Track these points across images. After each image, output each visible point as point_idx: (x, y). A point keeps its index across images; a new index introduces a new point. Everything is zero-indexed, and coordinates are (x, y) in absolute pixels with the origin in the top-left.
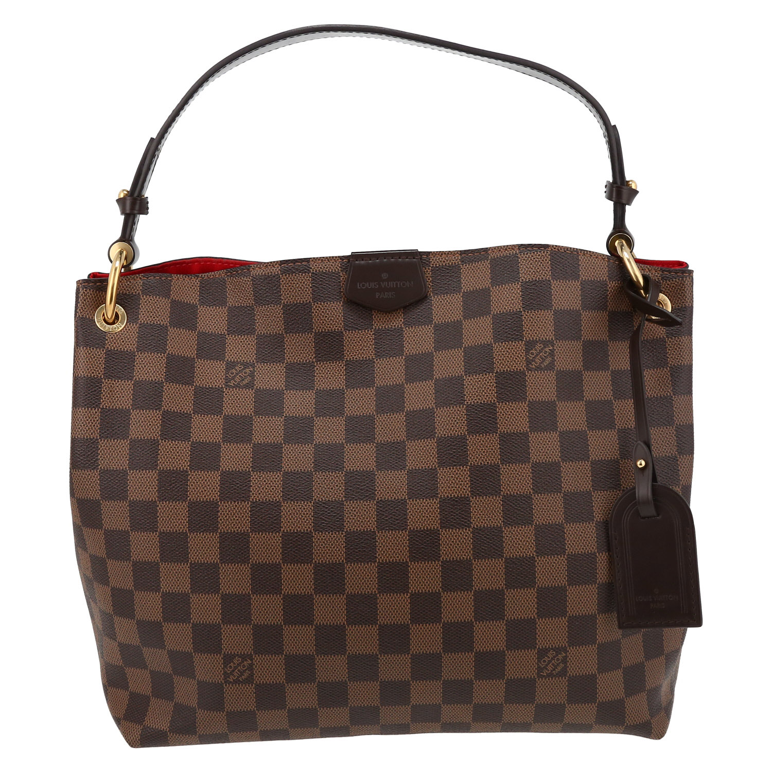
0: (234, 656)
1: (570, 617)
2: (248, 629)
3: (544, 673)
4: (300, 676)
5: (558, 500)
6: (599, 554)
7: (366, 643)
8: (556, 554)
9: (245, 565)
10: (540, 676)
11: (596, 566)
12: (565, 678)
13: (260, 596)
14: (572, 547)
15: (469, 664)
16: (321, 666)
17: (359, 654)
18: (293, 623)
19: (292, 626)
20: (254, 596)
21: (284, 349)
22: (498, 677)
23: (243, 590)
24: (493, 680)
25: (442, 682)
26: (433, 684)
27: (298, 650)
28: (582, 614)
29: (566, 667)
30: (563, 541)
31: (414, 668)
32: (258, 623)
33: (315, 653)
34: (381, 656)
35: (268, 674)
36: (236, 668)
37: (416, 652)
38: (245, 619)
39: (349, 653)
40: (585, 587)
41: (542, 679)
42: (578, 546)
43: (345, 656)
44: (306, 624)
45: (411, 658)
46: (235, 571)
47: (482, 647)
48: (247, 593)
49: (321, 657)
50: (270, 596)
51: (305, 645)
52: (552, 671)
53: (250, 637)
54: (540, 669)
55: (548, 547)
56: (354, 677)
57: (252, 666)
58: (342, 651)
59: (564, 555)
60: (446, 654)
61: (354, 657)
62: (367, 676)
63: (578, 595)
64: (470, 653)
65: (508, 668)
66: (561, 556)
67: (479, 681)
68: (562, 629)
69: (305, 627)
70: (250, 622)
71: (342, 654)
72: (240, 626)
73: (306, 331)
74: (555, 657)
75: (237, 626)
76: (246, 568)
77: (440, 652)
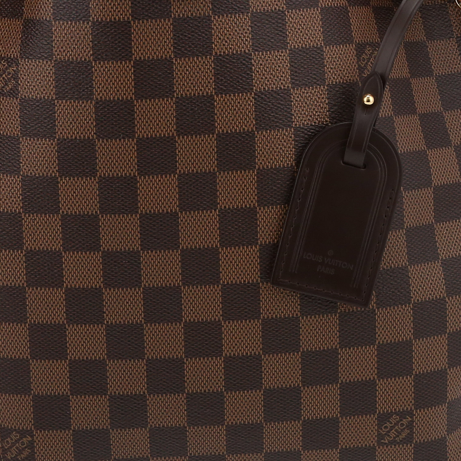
0: (11, 431)
1: (416, 375)
2: (27, 400)
3: (385, 440)
4: (92, 453)
5: (400, 238)
6: (449, 299)
7: (171, 414)
8: (400, 303)
9: (21, 325)
10: (380, 444)
11: (446, 313)
12: (411, 446)
13: (41, 362)
14: (417, 293)
15: (295, 434)
16: (118, 441)
17: (163, 426)
18: (81, 392)
19: (81, 397)
20: (33, 361)
21: (52, 41)
22: (330, 446)
23: (21, 353)
24: (324, 449)
25: (263, 455)
26: (253, 458)
27: (88, 424)
28: (431, 370)
29: (412, 432)
30: (408, 288)
31: (229, 441)
32: (39, 393)
33: (109, 427)
34: (190, 428)
35: (52, 453)
36: (13, 444)
37: (232, 423)
38: (23, 388)
39: (151, 426)
40: (434, 338)
41: (383, 447)
42: (425, 292)
43: (146, 429)
44: (99, 394)
45: (226, 430)
46: (10, 331)
47: (311, 414)
48: (25, 357)
49: (117, 431)
50: (53, 362)
51: (97, 418)
52: (394, 438)
53: (30, 410)
54: (380, 437)
55: (391, 296)
56: (158, 453)
57: (33, 444)
58: (143, 424)
59: (409, 304)
60: (268, 424)
61: (157, 430)
62: (174, 451)
63: (425, 349)
64: (297, 422)
65: (342, 436)
66: (406, 306)
67: (308, 452)
68: (407, 390)
69: (97, 397)
70: (29, 392)
71: (143, 427)
72: (17, 396)
73: (81, 19)
74: (398, 422)
75: (13, 396)
76: (23, 329)
77: (261, 421)
